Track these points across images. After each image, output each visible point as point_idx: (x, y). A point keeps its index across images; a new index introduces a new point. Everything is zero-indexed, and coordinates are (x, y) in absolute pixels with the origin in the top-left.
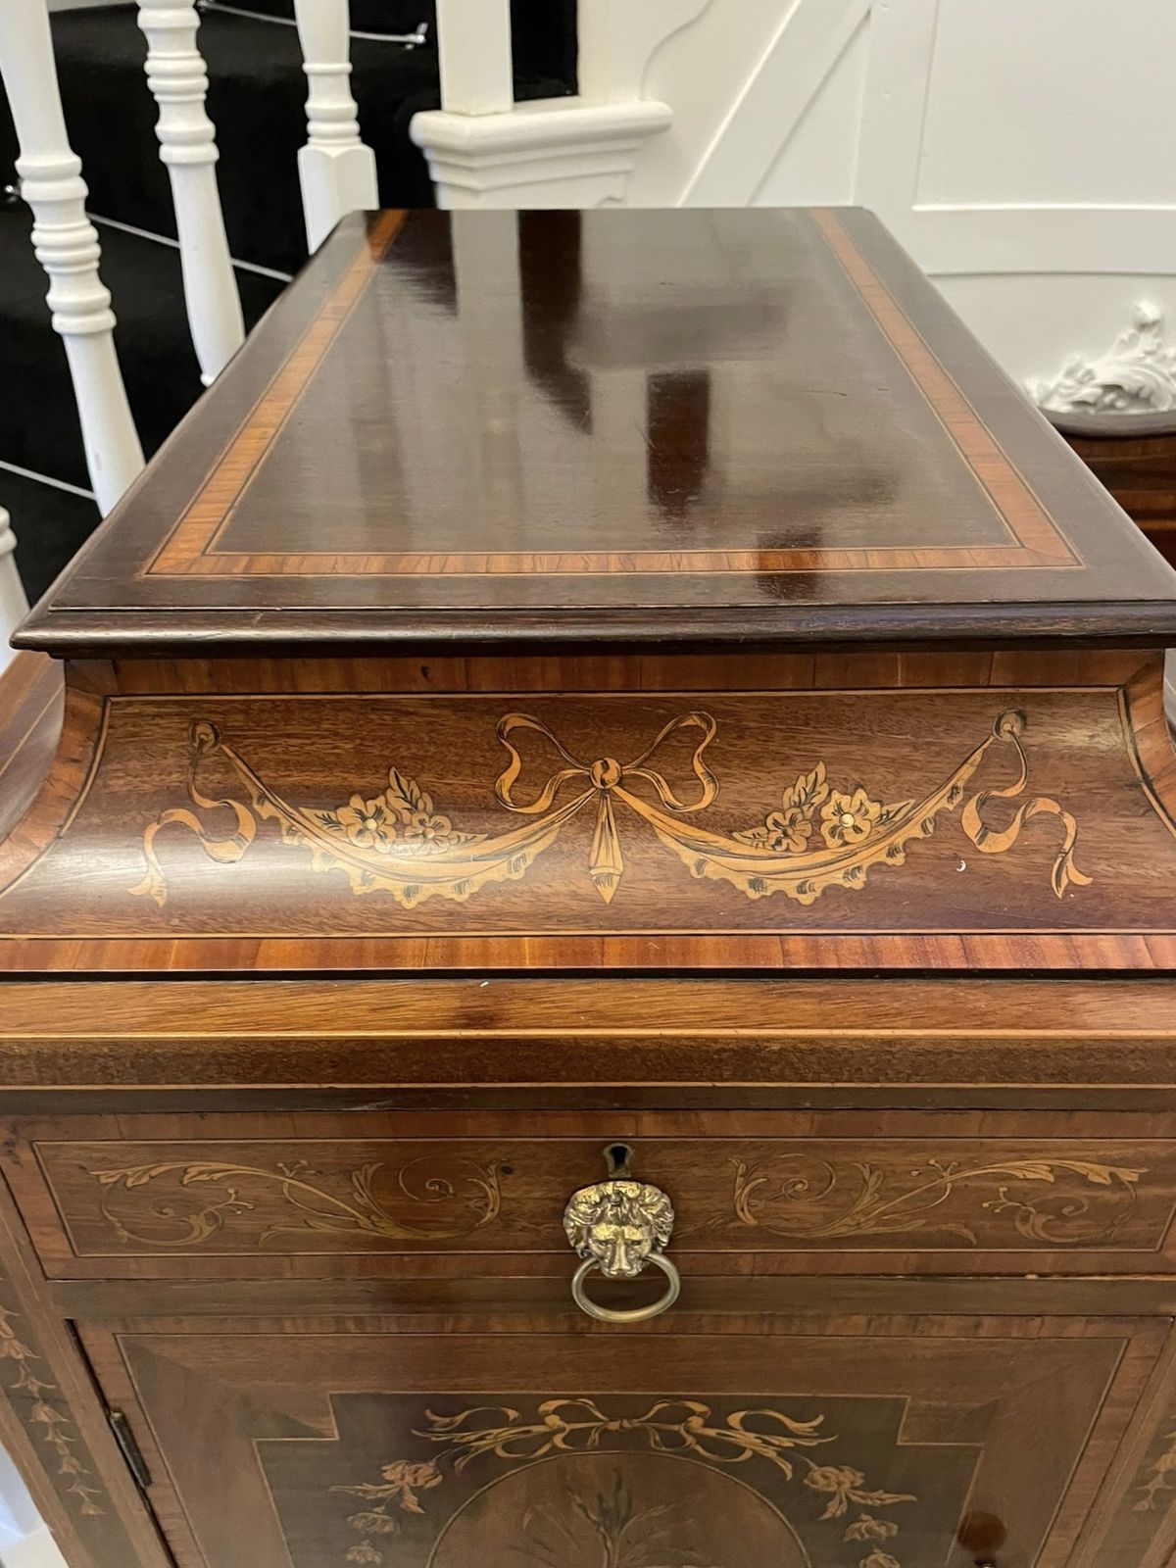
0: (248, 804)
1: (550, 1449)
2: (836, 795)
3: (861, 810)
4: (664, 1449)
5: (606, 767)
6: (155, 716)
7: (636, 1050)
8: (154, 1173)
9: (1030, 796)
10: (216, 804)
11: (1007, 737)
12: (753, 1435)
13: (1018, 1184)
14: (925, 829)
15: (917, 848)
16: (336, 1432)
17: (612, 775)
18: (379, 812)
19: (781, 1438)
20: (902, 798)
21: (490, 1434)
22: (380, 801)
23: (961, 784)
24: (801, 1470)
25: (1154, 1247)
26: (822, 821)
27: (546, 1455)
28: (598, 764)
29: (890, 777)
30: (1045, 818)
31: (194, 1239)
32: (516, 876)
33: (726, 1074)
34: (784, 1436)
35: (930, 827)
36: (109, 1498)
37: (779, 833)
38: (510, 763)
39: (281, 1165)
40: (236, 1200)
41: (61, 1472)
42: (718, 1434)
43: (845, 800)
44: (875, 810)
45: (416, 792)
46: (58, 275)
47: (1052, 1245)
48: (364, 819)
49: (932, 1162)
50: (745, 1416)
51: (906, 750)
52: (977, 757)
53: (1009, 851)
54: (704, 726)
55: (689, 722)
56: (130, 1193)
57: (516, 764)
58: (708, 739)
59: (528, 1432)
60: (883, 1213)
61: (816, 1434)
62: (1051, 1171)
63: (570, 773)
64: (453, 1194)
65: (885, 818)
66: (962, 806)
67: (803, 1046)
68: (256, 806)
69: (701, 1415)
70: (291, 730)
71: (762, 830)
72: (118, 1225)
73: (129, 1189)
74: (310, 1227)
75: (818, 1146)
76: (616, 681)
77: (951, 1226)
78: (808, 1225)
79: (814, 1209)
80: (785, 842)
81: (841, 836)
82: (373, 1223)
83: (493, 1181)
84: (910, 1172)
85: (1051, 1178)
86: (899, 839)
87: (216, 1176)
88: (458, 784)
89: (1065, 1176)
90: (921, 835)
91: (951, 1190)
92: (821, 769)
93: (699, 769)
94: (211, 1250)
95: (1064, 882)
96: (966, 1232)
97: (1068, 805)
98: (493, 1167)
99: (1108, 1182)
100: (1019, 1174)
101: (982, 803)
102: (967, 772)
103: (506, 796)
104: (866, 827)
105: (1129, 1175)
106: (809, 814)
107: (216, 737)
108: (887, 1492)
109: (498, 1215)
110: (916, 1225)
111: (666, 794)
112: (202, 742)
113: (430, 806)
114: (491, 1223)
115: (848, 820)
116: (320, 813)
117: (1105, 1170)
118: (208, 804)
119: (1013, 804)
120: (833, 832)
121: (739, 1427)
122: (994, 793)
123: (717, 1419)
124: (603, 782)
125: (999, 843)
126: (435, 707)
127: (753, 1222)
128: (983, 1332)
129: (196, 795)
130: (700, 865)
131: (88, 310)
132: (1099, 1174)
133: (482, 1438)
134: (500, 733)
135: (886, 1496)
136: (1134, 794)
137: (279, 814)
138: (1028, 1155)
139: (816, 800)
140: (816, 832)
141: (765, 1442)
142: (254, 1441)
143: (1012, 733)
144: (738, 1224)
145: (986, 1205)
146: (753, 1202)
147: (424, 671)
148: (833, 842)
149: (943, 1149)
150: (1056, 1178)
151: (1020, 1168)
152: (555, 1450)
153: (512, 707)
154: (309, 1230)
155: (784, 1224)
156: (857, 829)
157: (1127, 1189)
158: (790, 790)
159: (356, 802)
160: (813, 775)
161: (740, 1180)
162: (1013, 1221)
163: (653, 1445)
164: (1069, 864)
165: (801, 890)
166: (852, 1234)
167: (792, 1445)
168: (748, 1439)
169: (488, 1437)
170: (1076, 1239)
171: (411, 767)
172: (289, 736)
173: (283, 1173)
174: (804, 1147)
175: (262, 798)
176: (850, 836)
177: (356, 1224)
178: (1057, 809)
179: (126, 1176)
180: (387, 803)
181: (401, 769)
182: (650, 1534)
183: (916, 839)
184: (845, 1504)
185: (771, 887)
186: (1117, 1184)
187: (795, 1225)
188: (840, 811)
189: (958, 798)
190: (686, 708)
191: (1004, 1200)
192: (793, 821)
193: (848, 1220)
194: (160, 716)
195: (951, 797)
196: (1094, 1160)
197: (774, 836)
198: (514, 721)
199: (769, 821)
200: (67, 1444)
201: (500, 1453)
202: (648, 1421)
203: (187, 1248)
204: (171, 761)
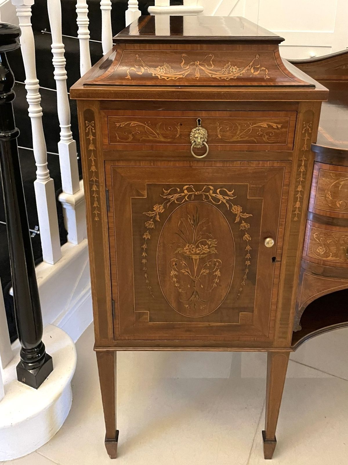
0: (143, 67)
1: (185, 200)
2: (232, 67)
3: (236, 69)
4: (205, 200)
5: (197, 62)
6: (130, 53)
7: (202, 93)
8: (125, 124)
9: (261, 67)
10: (138, 67)
11: (257, 58)
12: (221, 196)
13: (263, 128)
14: (245, 71)
15: (244, 74)
16: (146, 196)
17: (198, 63)
18: (163, 68)
19: (226, 197)
20: (242, 67)
21: (174, 196)
22: (163, 67)
23: (251, 65)
24: (231, 206)
25: (286, 144)
26: (230, 70)
27: (184, 202)
28: (196, 62)
29: (240, 64)
30: (263, 70)
31: (130, 140)
32: (184, 77)
33: (216, 98)
34: (227, 196)
35: (246, 71)
36: (101, 215)
37: (224, 72)
38: (183, 61)
39: (145, 122)
40: (138, 131)
41: (94, 206)
42: (215, 196)
43: (233, 67)
44: (238, 69)
45: (168, 65)
46: (80, 27)
47: (269, 143)
48: (160, 69)
49: (248, 123)
50: (220, 190)
51: (242, 60)
52: (253, 61)
53: (258, 74)
54: (212, 56)
55: (210, 55)
56: (121, 129)
57: (184, 62)
58: (213, 58)
59: (181, 195)
60: (241, 135)
61: (233, 196)
62: (267, 125)
63: (192, 63)
64: (172, 130)
65: (240, 70)
66: (251, 68)
67: (227, 92)
68: (144, 67)
69: (212, 190)
70: (150, 56)
71: (221, 71)
72: (117, 136)
73: (121, 128)
74: (149, 138)
75: (231, 119)
76: (199, 48)
77: (253, 139)
78: (230, 138)
79: (230, 134)
80: (224, 73)
81: (233, 72)
82: (159, 137)
83: (179, 127)
84: (245, 126)
85: (267, 127)
86: (242, 73)
87: (135, 125)
88: (174, 65)
89: (270, 126)
90: (245, 72)
91: (252, 130)
92: (230, 63)
93: (211, 63)
94: (132, 143)
95: (266, 78)
96: (255, 140)
97: (266, 68)
98: (179, 124)
99: (276, 128)
100: (262, 126)
101: (254, 68)
102: (251, 63)
103: (182, 66)
104: (237, 71)
105: (279, 126)
106: (228, 69)
107: (139, 56)
108: (247, 213)
109: (179, 135)
110: (246, 138)
111: (206, 66)
112: (137, 58)
113: (170, 68)
114: (178, 137)
115: (234, 70)
116: (154, 68)
117: (275, 125)
118: (137, 67)
119: (258, 68)
120: (232, 72)
121: (219, 194)
122: (255, 66)
123: (215, 192)
124: (197, 64)
125: (256, 73)
126: (172, 52)
127: (220, 137)
128: (260, 165)
129: (135, 66)
130: (212, 76)
131: (86, 34)
132: (274, 126)
133: (172, 197)
134: (181, 57)
135: (247, 215)
136: (276, 67)
137: (147, 68)
138: (263, 121)
139: (229, 67)
140: (229, 72)
141: (224, 198)
142: (131, 197)
143: (258, 58)
144: (217, 138)
145: (258, 133)
146: (220, 132)
147: (171, 46)
148: (232, 73)
149: (250, 120)
150: (268, 127)
151: (262, 124)
152: (186, 201)
153: (183, 53)
154: (148, 138)
155: (225, 138)
156: (235, 71)
157: (279, 129)
158: (225, 66)
159: (159, 67)
160: (228, 64)
161: (218, 127)
162: (262, 137)
163: (204, 199)
164: (267, 75)
165: (227, 78)
166: (236, 140)
167: (229, 199)
168: (220, 197)
169: (174, 197)
170: (273, 142)
171: (168, 62)
172: (150, 57)
173: (146, 125)
174: (228, 119)
175: (145, 66)
176: (234, 72)
177: (156, 137)
178: (265, 69)
179: (121, 125)
180: (164, 67)
181: (166, 62)
182: (203, 228)
183: (244, 73)
184: (239, 218)
185: (222, 78)
186: (278, 128)
187: (227, 138)
188: (233, 69)
189: (251, 67)
190: (209, 53)
191: (260, 132)
192: (226, 70)
193: (235, 137)
194: (131, 53)
195: (249, 67)
196: (273, 122)
197: (223, 72)
198: (184, 55)
199: (222, 70)
200: (97, 197)
201: (176, 201)
202: (202, 192)
203: (127, 142)
204: (132, 60)
